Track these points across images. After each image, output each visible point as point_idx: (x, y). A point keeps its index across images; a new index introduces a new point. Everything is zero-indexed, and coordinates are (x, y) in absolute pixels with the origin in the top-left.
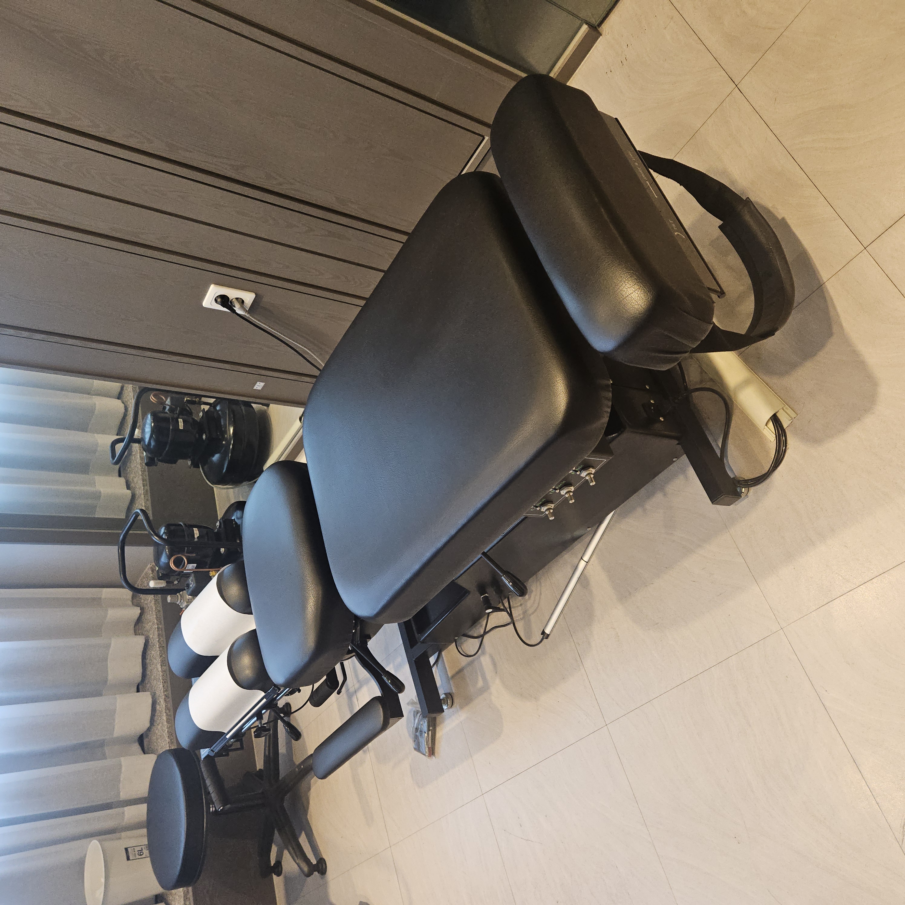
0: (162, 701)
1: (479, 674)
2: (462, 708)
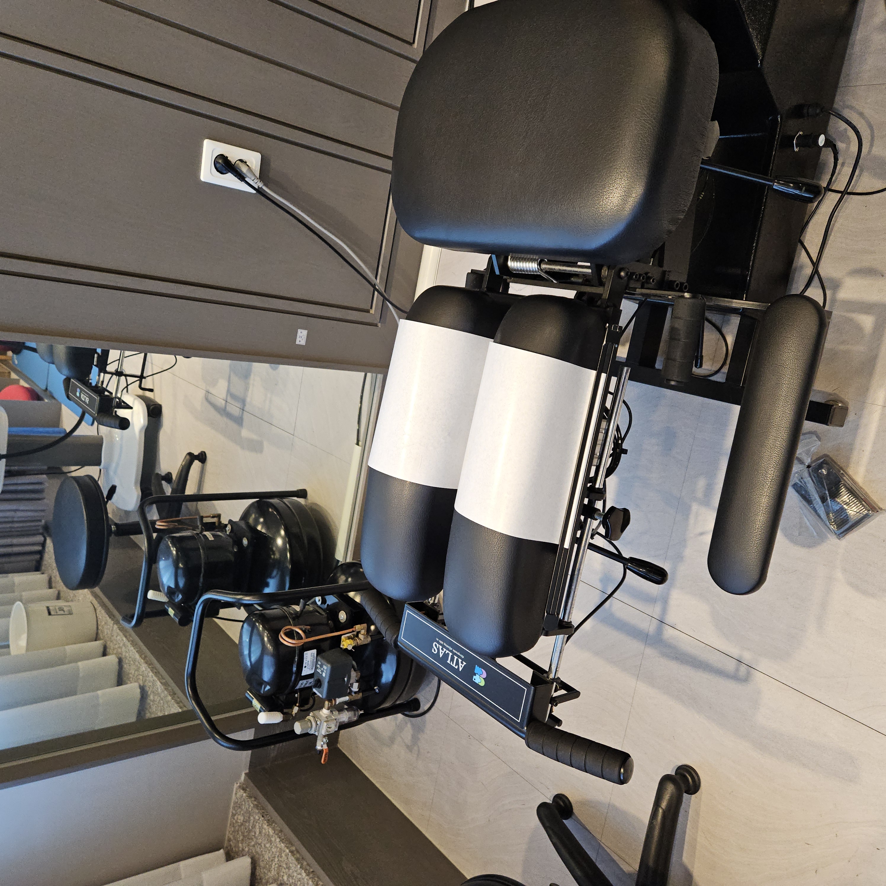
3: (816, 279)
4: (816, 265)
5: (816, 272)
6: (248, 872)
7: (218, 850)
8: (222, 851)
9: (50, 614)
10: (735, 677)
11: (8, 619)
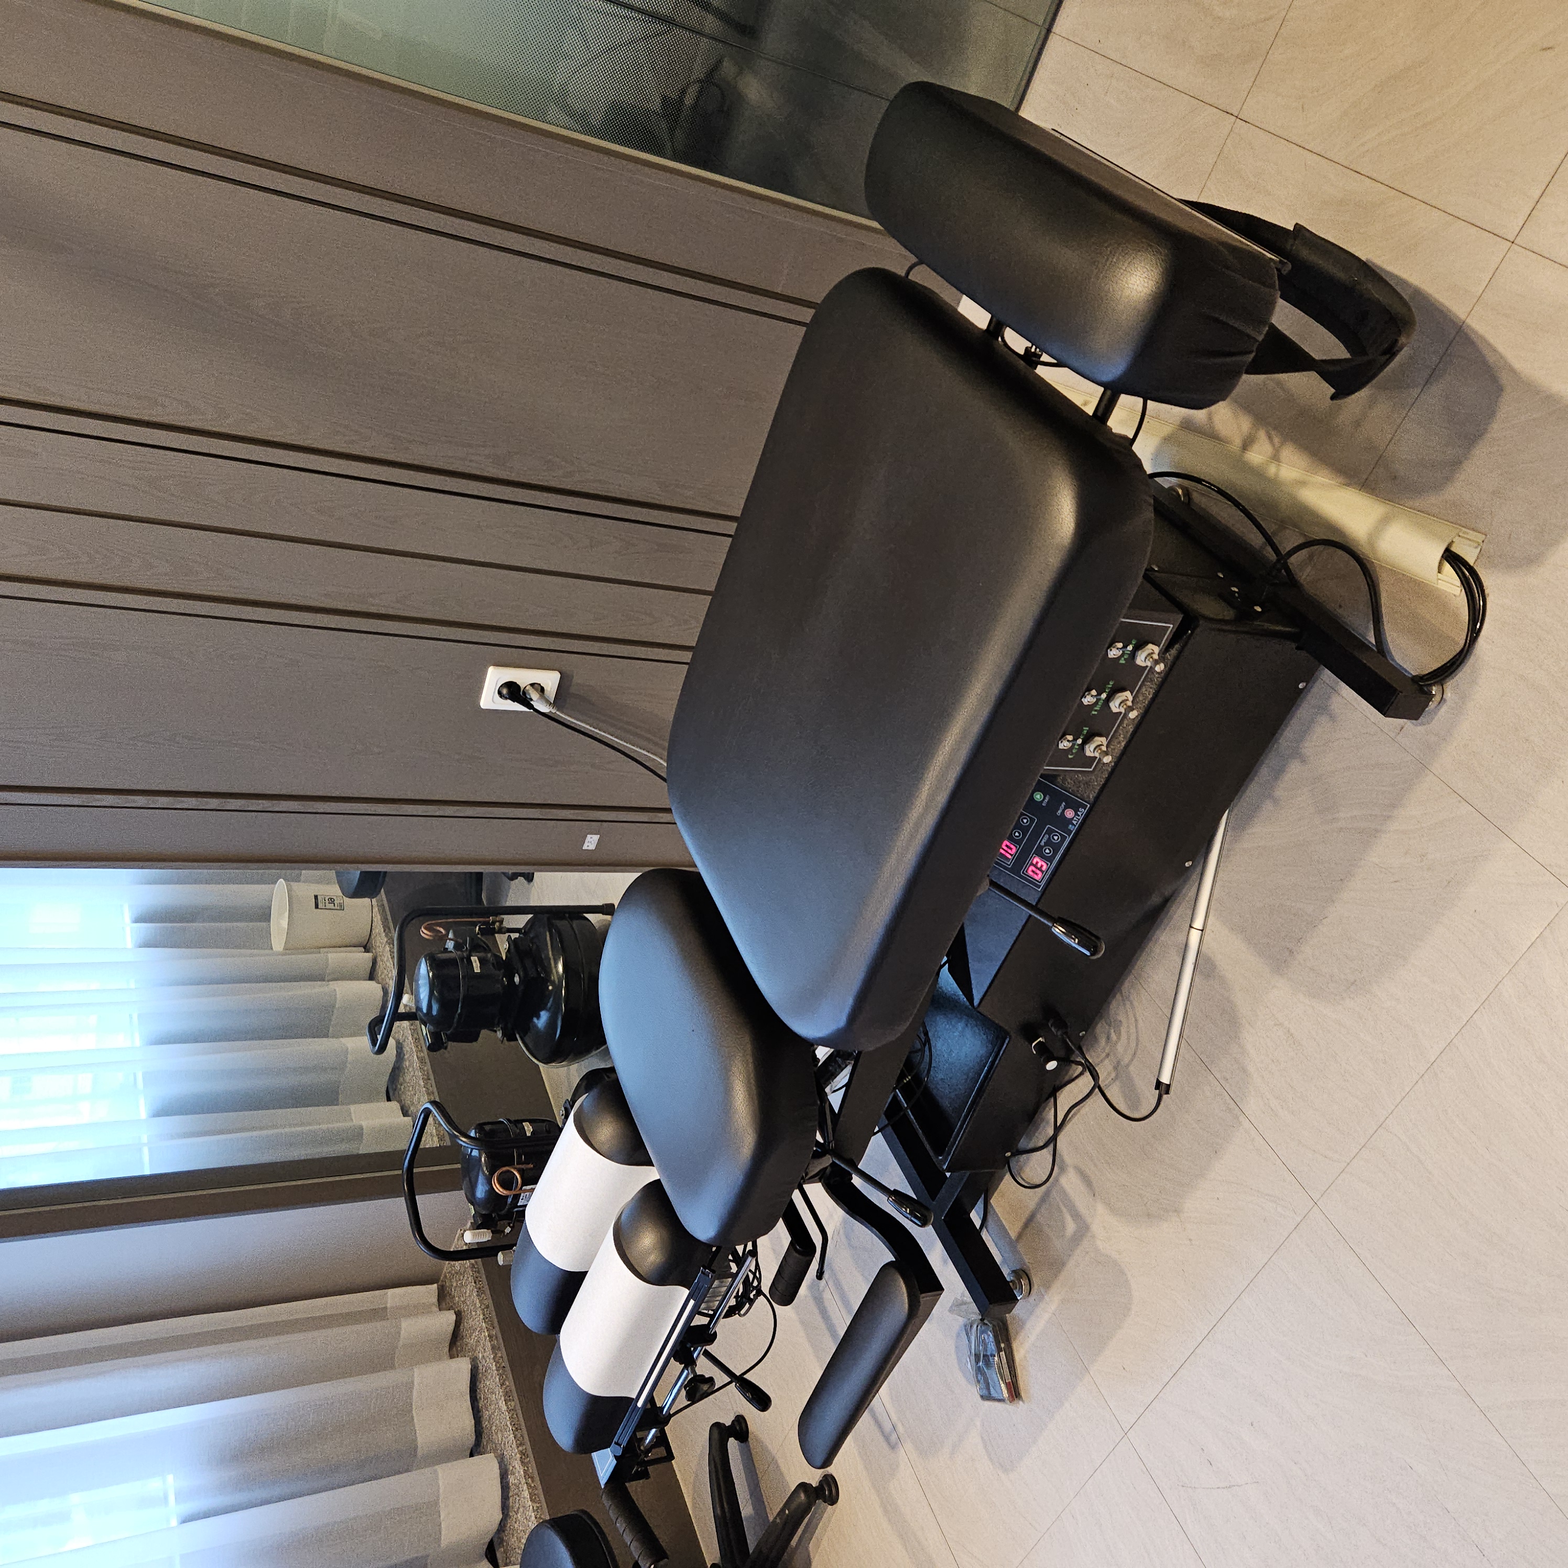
0: (517, 1466)
1: (1064, 1210)
2: (1047, 1286)
3: (1051, 1147)
4: (1058, 1129)
5: (1053, 1139)
6: (452, 1328)
7: (432, 1283)
8: (435, 1285)
9: (317, 907)
10: (887, 1438)
11: (272, 886)
